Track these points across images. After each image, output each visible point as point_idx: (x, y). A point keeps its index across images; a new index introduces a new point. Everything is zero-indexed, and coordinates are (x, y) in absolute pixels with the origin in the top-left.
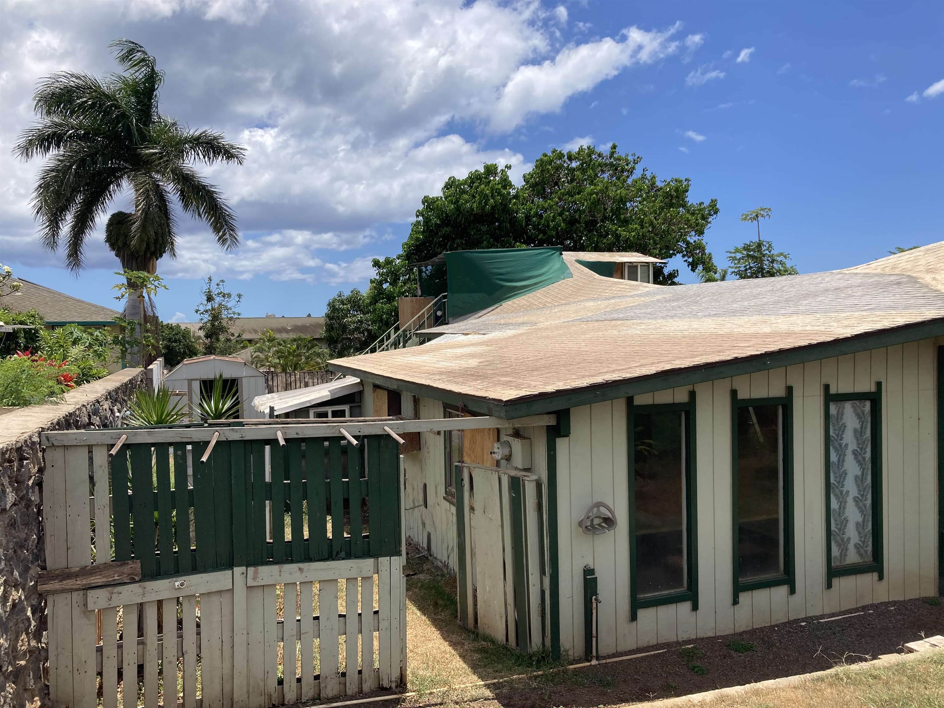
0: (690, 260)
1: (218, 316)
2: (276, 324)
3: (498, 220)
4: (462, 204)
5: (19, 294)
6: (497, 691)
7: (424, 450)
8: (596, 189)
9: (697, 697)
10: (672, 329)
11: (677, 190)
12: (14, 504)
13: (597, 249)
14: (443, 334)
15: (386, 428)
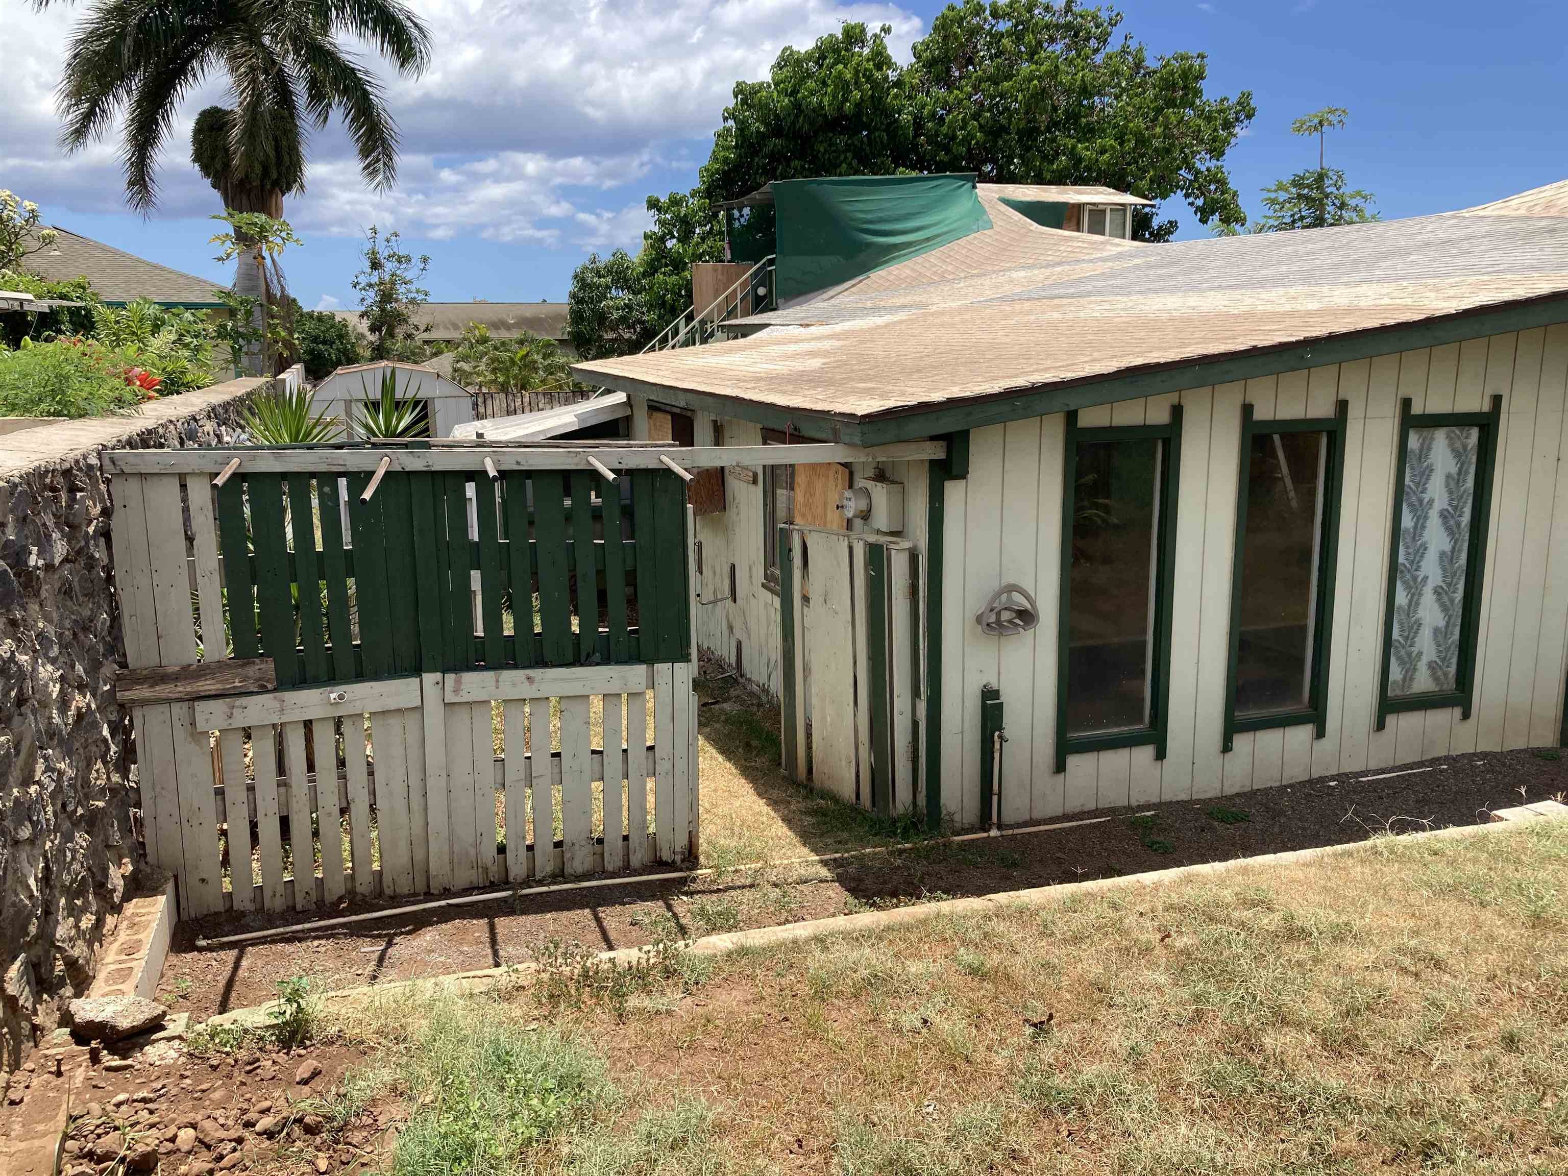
0: (1200, 202)
1: (391, 295)
2: (490, 314)
3: (866, 127)
4: (804, 97)
5: (57, 253)
6: (840, 870)
7: (731, 512)
8: (1038, 70)
9: (1149, 878)
10: (1155, 308)
11: (1185, 75)
12: (66, 560)
13: (1039, 180)
14: (769, 325)
15: (664, 459)
